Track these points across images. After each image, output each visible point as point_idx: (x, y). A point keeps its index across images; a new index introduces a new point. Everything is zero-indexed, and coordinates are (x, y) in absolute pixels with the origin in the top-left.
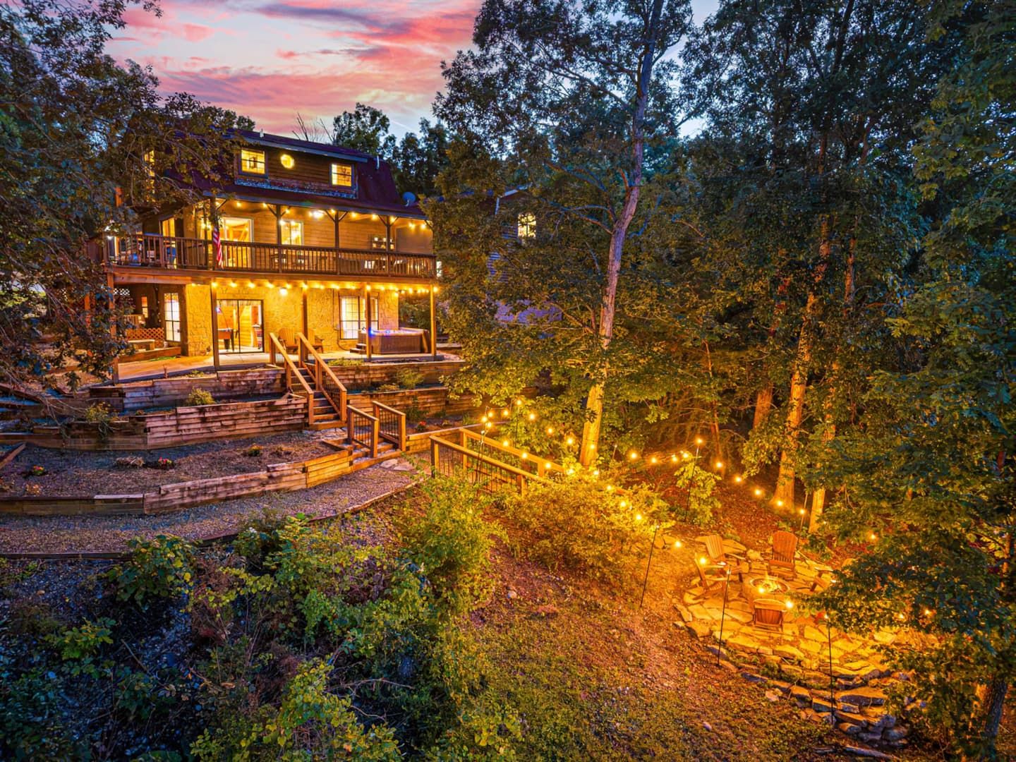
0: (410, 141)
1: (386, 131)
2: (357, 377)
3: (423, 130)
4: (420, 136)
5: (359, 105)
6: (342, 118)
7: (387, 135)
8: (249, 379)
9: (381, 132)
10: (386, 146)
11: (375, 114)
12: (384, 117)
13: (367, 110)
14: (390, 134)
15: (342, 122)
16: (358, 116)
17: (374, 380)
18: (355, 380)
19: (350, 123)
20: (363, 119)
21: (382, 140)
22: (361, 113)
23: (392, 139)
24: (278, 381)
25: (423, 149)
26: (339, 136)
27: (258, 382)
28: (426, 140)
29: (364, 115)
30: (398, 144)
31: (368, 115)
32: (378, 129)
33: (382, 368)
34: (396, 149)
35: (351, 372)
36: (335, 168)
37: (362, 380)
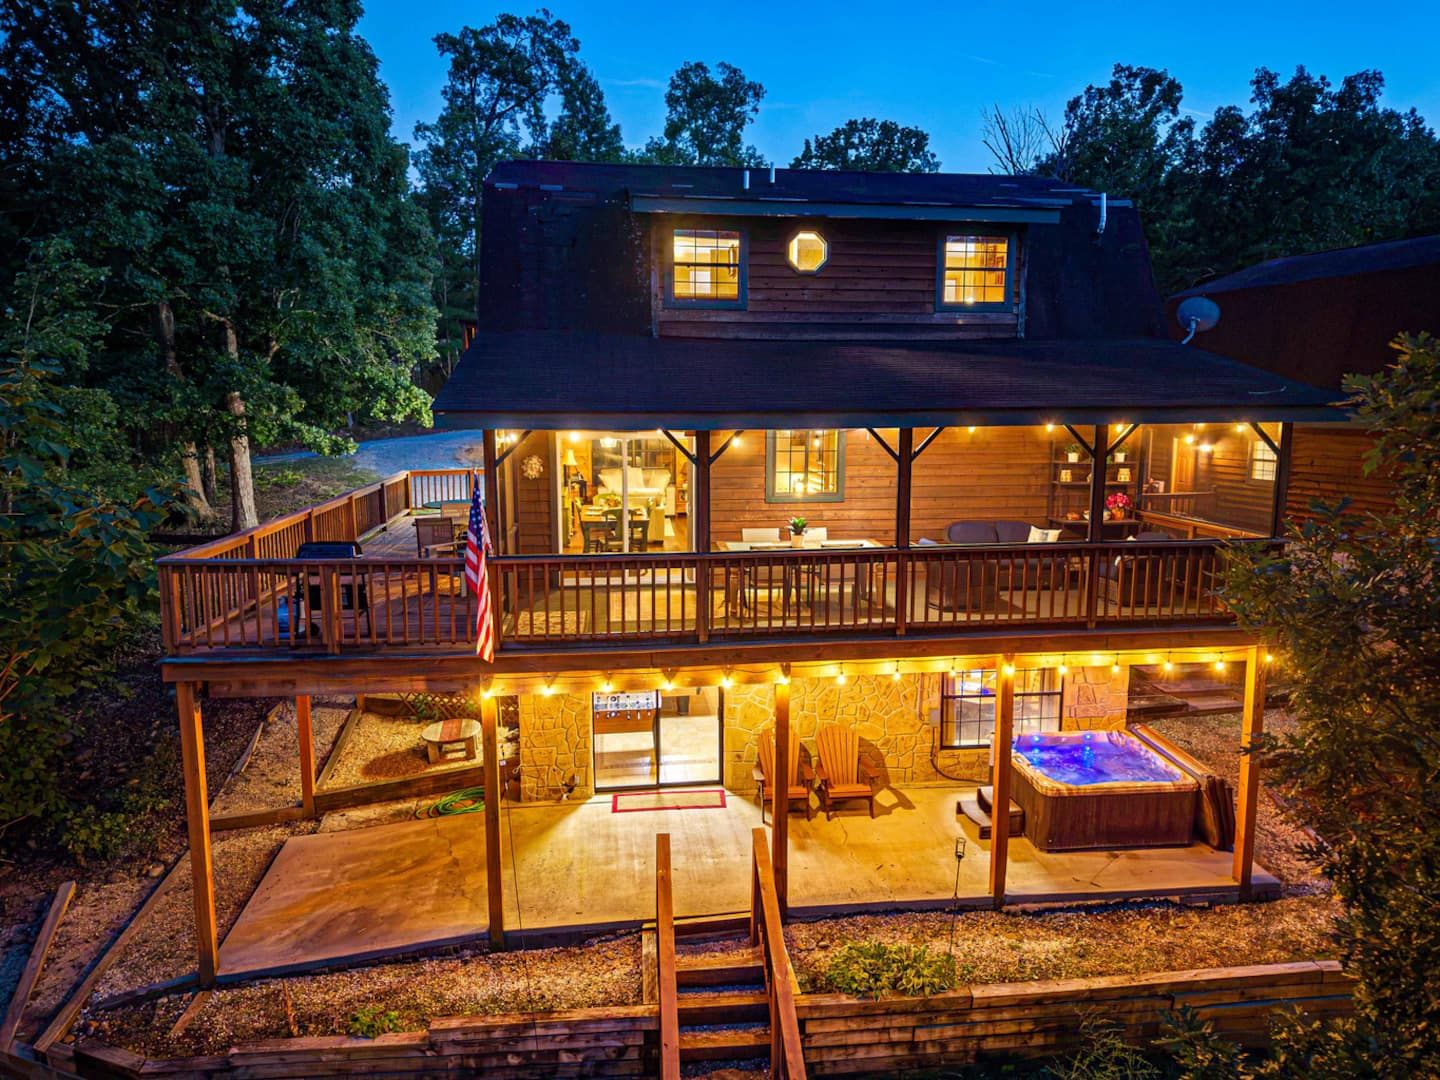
0: (1227, 124)
1: (1175, 112)
2: (922, 1035)
3: (1259, 95)
4: (1249, 109)
5: (1119, 69)
6: (1083, 101)
7: (1175, 120)
8: (531, 1046)
9: (1160, 117)
10: (1170, 142)
11: (1152, 79)
12: (1172, 83)
13: (1135, 76)
14: (1182, 117)
15: (1083, 110)
16: (1116, 90)
17: (990, 1044)
18: (912, 1045)
19: (1099, 107)
20: (1128, 96)
21: (1163, 132)
22: (1123, 82)
23: (1186, 125)
24: (634, 1055)
25: (1256, 137)
26: (1074, 137)
27: (565, 1058)
28: (1263, 116)
29: (1130, 87)
30: (1196, 136)
31: (1138, 84)
32: (1156, 110)
33: (1022, 1003)
34: (1191, 146)
35: (899, 1021)
36: (959, 252)
37: (943, 1044)
